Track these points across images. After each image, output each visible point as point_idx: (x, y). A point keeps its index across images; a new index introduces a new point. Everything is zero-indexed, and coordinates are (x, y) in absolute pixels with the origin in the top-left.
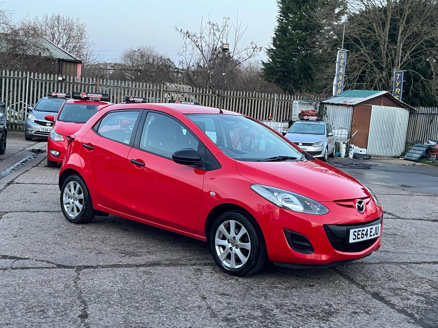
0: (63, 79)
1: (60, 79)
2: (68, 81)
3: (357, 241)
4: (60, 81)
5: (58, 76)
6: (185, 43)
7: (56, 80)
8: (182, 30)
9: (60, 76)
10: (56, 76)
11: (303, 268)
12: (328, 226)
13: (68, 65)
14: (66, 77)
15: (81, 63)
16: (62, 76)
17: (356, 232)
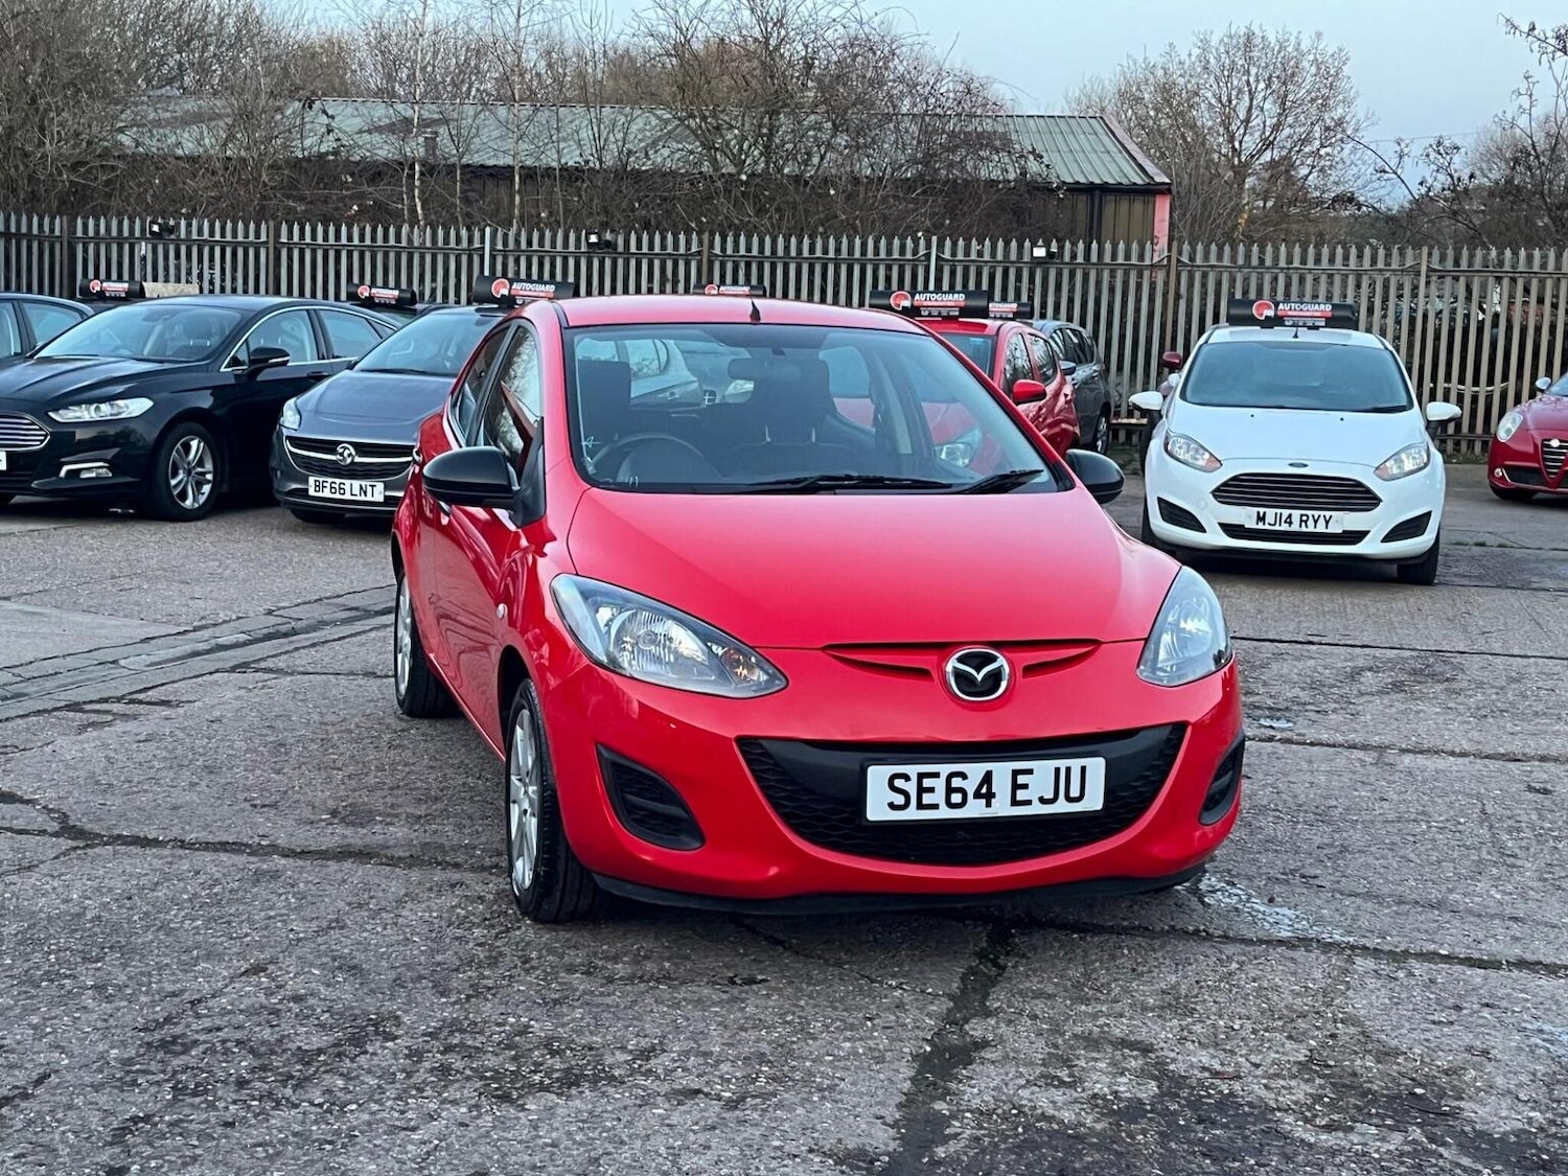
0: (1050, 255)
1: (1040, 252)
2: (1067, 258)
3: (912, 814)
4: (1037, 261)
5: (1034, 245)
6: (1527, 78)
7: (1026, 258)
8: (1534, 29)
9: (1040, 243)
10: (1027, 244)
11: (681, 905)
12: (763, 742)
13: (1124, 205)
14: (1061, 248)
15: (1169, 191)
16: (1047, 245)
17: (907, 778)
